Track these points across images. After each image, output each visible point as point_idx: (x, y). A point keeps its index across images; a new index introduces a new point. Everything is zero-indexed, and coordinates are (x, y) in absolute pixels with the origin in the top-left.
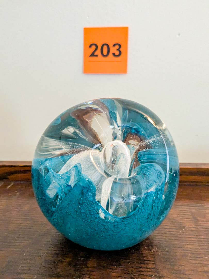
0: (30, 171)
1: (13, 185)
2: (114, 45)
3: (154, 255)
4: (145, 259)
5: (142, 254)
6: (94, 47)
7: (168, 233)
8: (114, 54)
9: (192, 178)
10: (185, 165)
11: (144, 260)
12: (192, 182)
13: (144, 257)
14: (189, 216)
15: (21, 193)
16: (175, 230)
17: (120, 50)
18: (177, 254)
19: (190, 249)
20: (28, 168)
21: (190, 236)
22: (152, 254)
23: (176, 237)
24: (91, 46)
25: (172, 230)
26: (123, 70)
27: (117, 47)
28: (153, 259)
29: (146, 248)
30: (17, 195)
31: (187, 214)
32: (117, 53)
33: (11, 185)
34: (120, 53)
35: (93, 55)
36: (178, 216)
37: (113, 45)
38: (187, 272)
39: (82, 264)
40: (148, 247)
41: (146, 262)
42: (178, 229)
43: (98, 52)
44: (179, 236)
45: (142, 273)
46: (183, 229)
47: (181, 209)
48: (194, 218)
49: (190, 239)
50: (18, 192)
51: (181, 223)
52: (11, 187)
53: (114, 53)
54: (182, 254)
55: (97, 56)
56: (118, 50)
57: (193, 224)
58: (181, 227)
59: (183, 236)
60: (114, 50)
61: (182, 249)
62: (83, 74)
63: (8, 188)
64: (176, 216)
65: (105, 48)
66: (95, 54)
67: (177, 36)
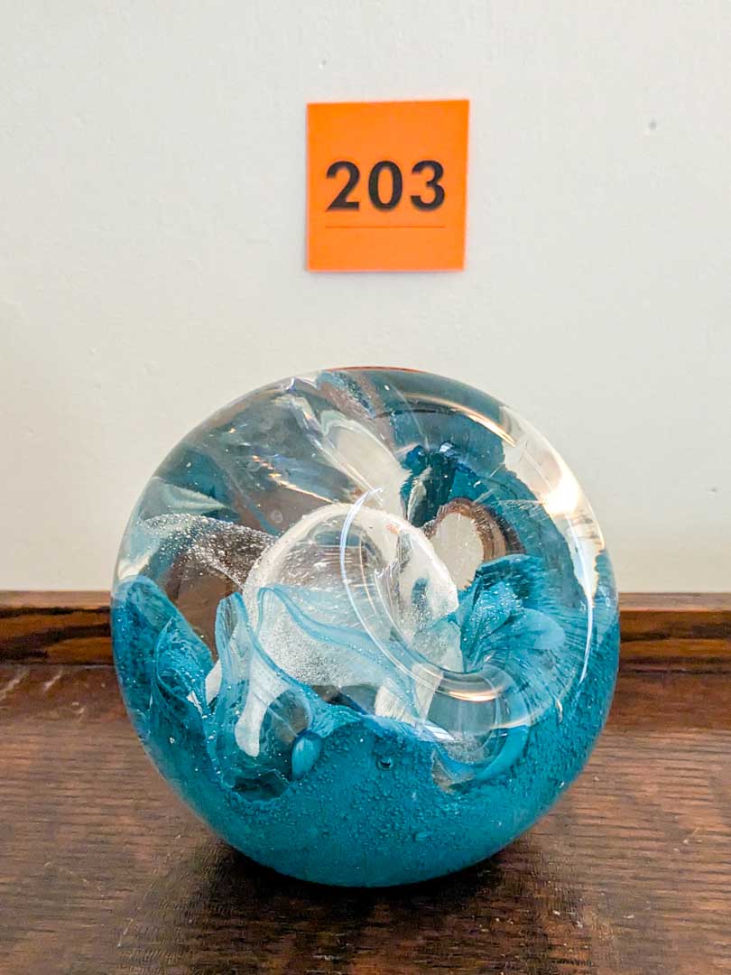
1: (62, 680)
2: (418, 168)
3: (588, 939)
4: (556, 954)
5: (545, 935)
6: (344, 175)
7: (629, 853)
8: (417, 201)
11: (553, 960)
13: (551, 947)
14: (703, 790)
15: (91, 711)
16: (654, 844)
17: (439, 184)
18: (670, 936)
19: (716, 918)
21: (713, 868)
22: (580, 938)
23: (662, 870)
24: (332, 171)
25: (645, 844)
26: (450, 256)
27: (429, 173)
28: (582, 956)
29: (556, 913)
30: (80, 715)
31: (696, 781)
32: (428, 196)
33: (57, 677)
34: (440, 194)
35: (340, 203)
36: (661, 791)
37: (413, 166)
40: (563, 908)
41: (561, 967)
42: (665, 840)
43: (360, 193)
44: (672, 866)
46: (686, 841)
47: (671, 763)
48: (721, 796)
49: (713, 878)
50: (82, 703)
51: (677, 817)
52: (53, 686)
53: (418, 195)
54: (687, 935)
55: (355, 205)
56: (432, 183)
57: (719, 820)
58: (677, 833)
60: (416, 184)
61: (685, 915)
62: (306, 274)
63: (44, 689)
64: (656, 789)
65: (385, 178)
66: (348, 201)
67: (647, 131)
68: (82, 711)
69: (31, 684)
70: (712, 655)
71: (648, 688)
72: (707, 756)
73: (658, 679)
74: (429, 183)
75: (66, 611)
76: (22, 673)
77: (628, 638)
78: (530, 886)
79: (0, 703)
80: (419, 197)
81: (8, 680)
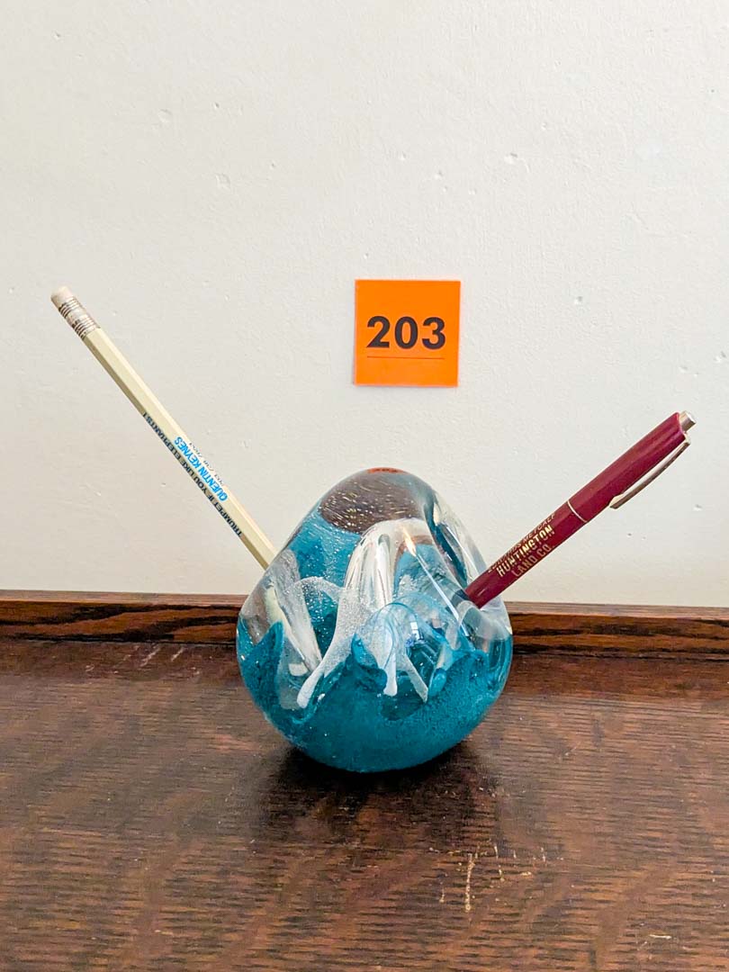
0: (235, 620)
1: (184, 653)
2: (427, 322)
3: (496, 802)
4: (476, 809)
5: (472, 800)
6: (379, 325)
7: (532, 759)
8: (426, 342)
9: (607, 640)
10: (591, 610)
11: (475, 812)
12: (607, 649)
13: (475, 806)
14: (586, 726)
15: (204, 673)
16: (549, 755)
17: (442, 332)
18: (545, 802)
19: (573, 793)
20: (228, 613)
21: (579, 768)
22: (492, 801)
23: (548, 768)
24: (371, 323)
25: (542, 755)
27: (435, 326)
28: (492, 811)
29: (482, 789)
30: (197, 675)
31: (583, 721)
32: (434, 340)
33: (181, 651)
34: (442, 340)
35: (377, 343)
36: (559, 726)
37: (424, 321)
38: (557, 835)
39: (348, 819)
40: (486, 788)
41: (477, 815)
42: (554, 753)
43: (390, 337)
44: (555, 766)
45: (466, 835)
46: (567, 754)
47: (570, 711)
48: (597, 730)
49: (578, 773)
50: (198, 668)
51: (565, 741)
52: (178, 657)
53: (427, 338)
54: (554, 801)
55: (386, 345)
56: (437, 331)
57: (591, 743)
58: (562, 749)
59: (564, 767)
60: (426, 332)
61: (556, 792)
62: (353, 386)
63: (172, 659)
64: (556, 725)
65: (406, 327)
66: (382, 341)
67: (576, 302)
68: (198, 673)
69: (163, 656)
70: (612, 646)
71: (567, 666)
72: (594, 708)
73: (575, 661)
74: (434, 332)
75: (188, 608)
76: (158, 648)
77: (555, 632)
78: (468, 775)
79: (144, 667)
80: (428, 340)
81: (148, 653)
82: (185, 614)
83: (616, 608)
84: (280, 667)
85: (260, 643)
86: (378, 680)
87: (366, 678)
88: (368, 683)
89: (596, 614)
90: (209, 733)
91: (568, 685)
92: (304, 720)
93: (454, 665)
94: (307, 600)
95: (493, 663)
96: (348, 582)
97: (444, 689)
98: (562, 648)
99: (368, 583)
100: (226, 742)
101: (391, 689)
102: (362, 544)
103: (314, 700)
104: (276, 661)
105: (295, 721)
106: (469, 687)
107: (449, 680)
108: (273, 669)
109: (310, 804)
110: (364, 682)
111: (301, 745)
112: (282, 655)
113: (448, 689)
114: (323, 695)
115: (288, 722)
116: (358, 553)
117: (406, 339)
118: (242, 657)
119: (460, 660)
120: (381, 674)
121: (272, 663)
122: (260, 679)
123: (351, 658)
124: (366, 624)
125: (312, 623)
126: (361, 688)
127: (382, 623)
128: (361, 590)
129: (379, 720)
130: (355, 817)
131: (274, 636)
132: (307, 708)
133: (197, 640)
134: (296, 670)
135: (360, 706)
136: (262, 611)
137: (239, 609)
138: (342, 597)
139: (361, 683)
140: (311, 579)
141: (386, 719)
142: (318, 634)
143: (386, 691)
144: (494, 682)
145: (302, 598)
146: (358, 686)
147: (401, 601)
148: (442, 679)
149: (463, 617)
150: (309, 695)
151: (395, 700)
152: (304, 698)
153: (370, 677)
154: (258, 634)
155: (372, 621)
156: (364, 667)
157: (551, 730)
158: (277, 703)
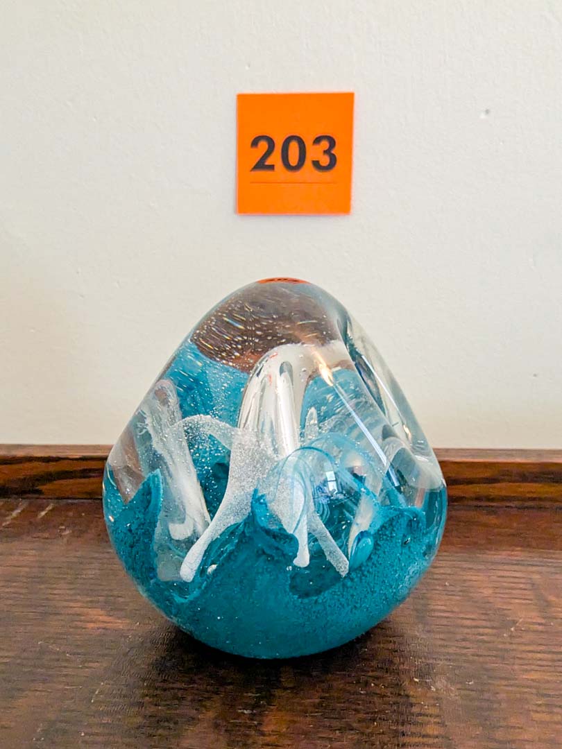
0: (101, 472)
1: (51, 511)
2: (318, 140)
3: (439, 699)
4: (415, 710)
5: (408, 696)
6: (263, 145)
7: (470, 637)
8: (316, 164)
10: (512, 456)
11: (413, 714)
13: (411, 705)
14: (526, 592)
15: (74, 533)
16: (491, 631)
17: (333, 152)
19: (534, 684)
21: (531, 648)
22: (433, 698)
23: (494, 649)
24: (255, 143)
25: (482, 630)
27: (325, 145)
28: (435, 711)
29: (416, 680)
30: (66, 535)
31: (521, 586)
32: (325, 161)
33: (49, 508)
34: (333, 161)
35: (261, 165)
36: (494, 593)
37: (313, 139)
39: (250, 727)
40: (421, 677)
41: (418, 719)
42: (497, 628)
43: (275, 159)
44: (500, 646)
46: (512, 629)
47: (504, 573)
48: (540, 597)
50: (68, 526)
51: (506, 612)
52: (46, 514)
53: (316, 159)
54: (513, 697)
55: (272, 167)
56: (328, 152)
57: (538, 614)
58: (505, 623)
59: (513, 647)
60: (316, 153)
61: (511, 682)
62: (235, 216)
63: (39, 517)
64: (490, 591)
65: (294, 148)
66: (266, 163)
67: (483, 116)
68: (67, 532)
69: (30, 513)
70: (535, 496)
71: (485, 519)
72: (530, 569)
73: (495, 513)
74: (325, 152)
75: (58, 459)
76: (23, 505)
77: (470, 482)
78: (397, 660)
79: (7, 527)
80: (318, 162)
81: (13, 510)
82: (52, 467)
83: (539, 453)
84: (158, 530)
85: (133, 500)
86: (287, 548)
87: (270, 547)
88: (273, 553)
89: (519, 460)
90: (76, 607)
91: (492, 542)
92: (190, 597)
93: (383, 527)
94: (191, 445)
95: (429, 522)
96: (243, 421)
97: (370, 558)
98: (478, 499)
99: (267, 427)
100: (98, 619)
101: (303, 559)
102: (258, 375)
103: (202, 571)
104: (153, 524)
105: (178, 599)
106: (401, 554)
107: (376, 545)
108: (149, 534)
109: (200, 703)
110: (268, 551)
111: (187, 627)
112: (161, 515)
113: (374, 558)
114: (214, 567)
115: (169, 599)
116: (254, 387)
117: (294, 160)
118: (110, 517)
119: (392, 520)
120: (291, 540)
121: (147, 528)
122: (132, 547)
123: (251, 520)
124: (269, 475)
125: (198, 475)
126: (263, 557)
127: (289, 474)
128: (259, 433)
129: (287, 599)
130: (260, 724)
131: (149, 493)
132: (193, 581)
133: (68, 494)
134: (179, 531)
135: (263, 580)
136: (134, 461)
137: (105, 459)
138: (236, 442)
139: (264, 553)
140: (196, 418)
141: (296, 597)
142: (205, 489)
143: (296, 562)
144: (430, 547)
145: (185, 444)
146: (259, 556)
147: (313, 445)
148: (367, 544)
149: (391, 460)
150: (196, 566)
151: (307, 572)
152: (188, 568)
153: (276, 544)
154: (130, 490)
155: (277, 470)
156: (268, 532)
157: (484, 597)
158: (155, 576)
